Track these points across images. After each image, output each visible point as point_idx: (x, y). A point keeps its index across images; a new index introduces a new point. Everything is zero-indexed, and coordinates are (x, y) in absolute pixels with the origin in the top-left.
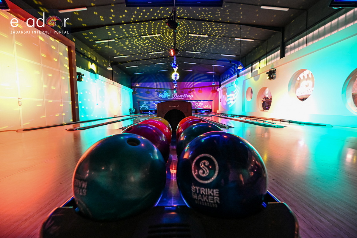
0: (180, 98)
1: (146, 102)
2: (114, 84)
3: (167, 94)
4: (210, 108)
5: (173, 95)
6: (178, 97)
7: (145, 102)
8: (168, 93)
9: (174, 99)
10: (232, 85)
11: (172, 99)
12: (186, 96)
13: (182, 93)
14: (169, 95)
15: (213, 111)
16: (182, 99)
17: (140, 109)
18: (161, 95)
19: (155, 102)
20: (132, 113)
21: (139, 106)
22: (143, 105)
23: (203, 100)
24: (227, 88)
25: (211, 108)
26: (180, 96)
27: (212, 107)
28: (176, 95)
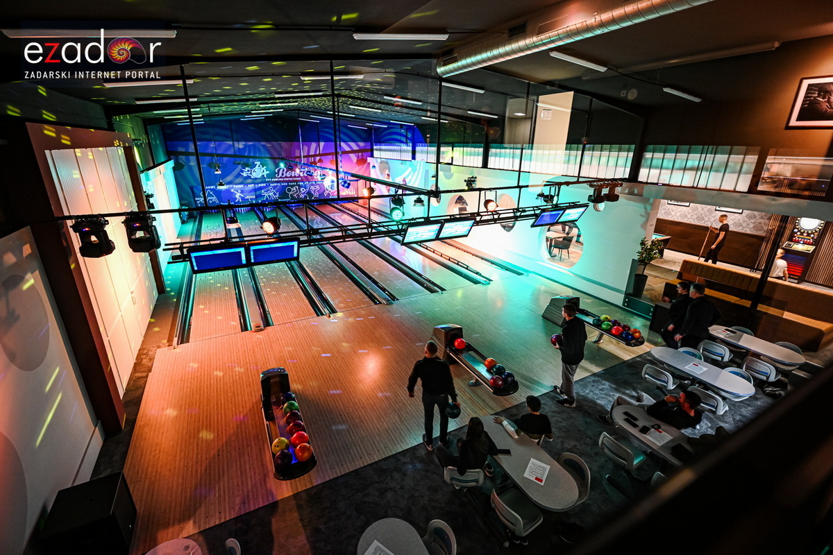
0: (293, 177)
3: (262, 169)
5: (276, 171)
6: (289, 176)
8: (265, 167)
9: (281, 179)
11: (276, 179)
14: (268, 172)
17: (196, 204)
21: (193, 196)
26: (293, 172)
28: (283, 171)
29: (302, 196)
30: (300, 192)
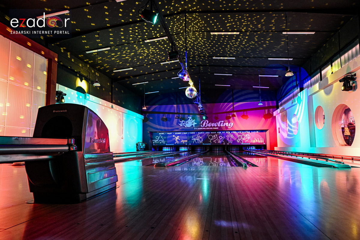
0: (212, 127)
1: (163, 134)
2: (112, 107)
3: (192, 121)
4: (262, 143)
5: (201, 123)
6: (210, 126)
7: (161, 134)
8: (194, 120)
9: (204, 128)
10: (294, 104)
11: (201, 129)
12: (222, 124)
13: (216, 121)
14: (196, 123)
15: (268, 147)
16: (216, 128)
17: (152, 144)
18: (184, 124)
19: (175, 133)
20: (139, 149)
21: (152, 139)
22: (157, 138)
23: (251, 131)
24: (287, 110)
25: (264, 144)
26: (213, 124)
27: (265, 141)
28: (206, 122)
29: (220, 142)
30: (219, 138)
